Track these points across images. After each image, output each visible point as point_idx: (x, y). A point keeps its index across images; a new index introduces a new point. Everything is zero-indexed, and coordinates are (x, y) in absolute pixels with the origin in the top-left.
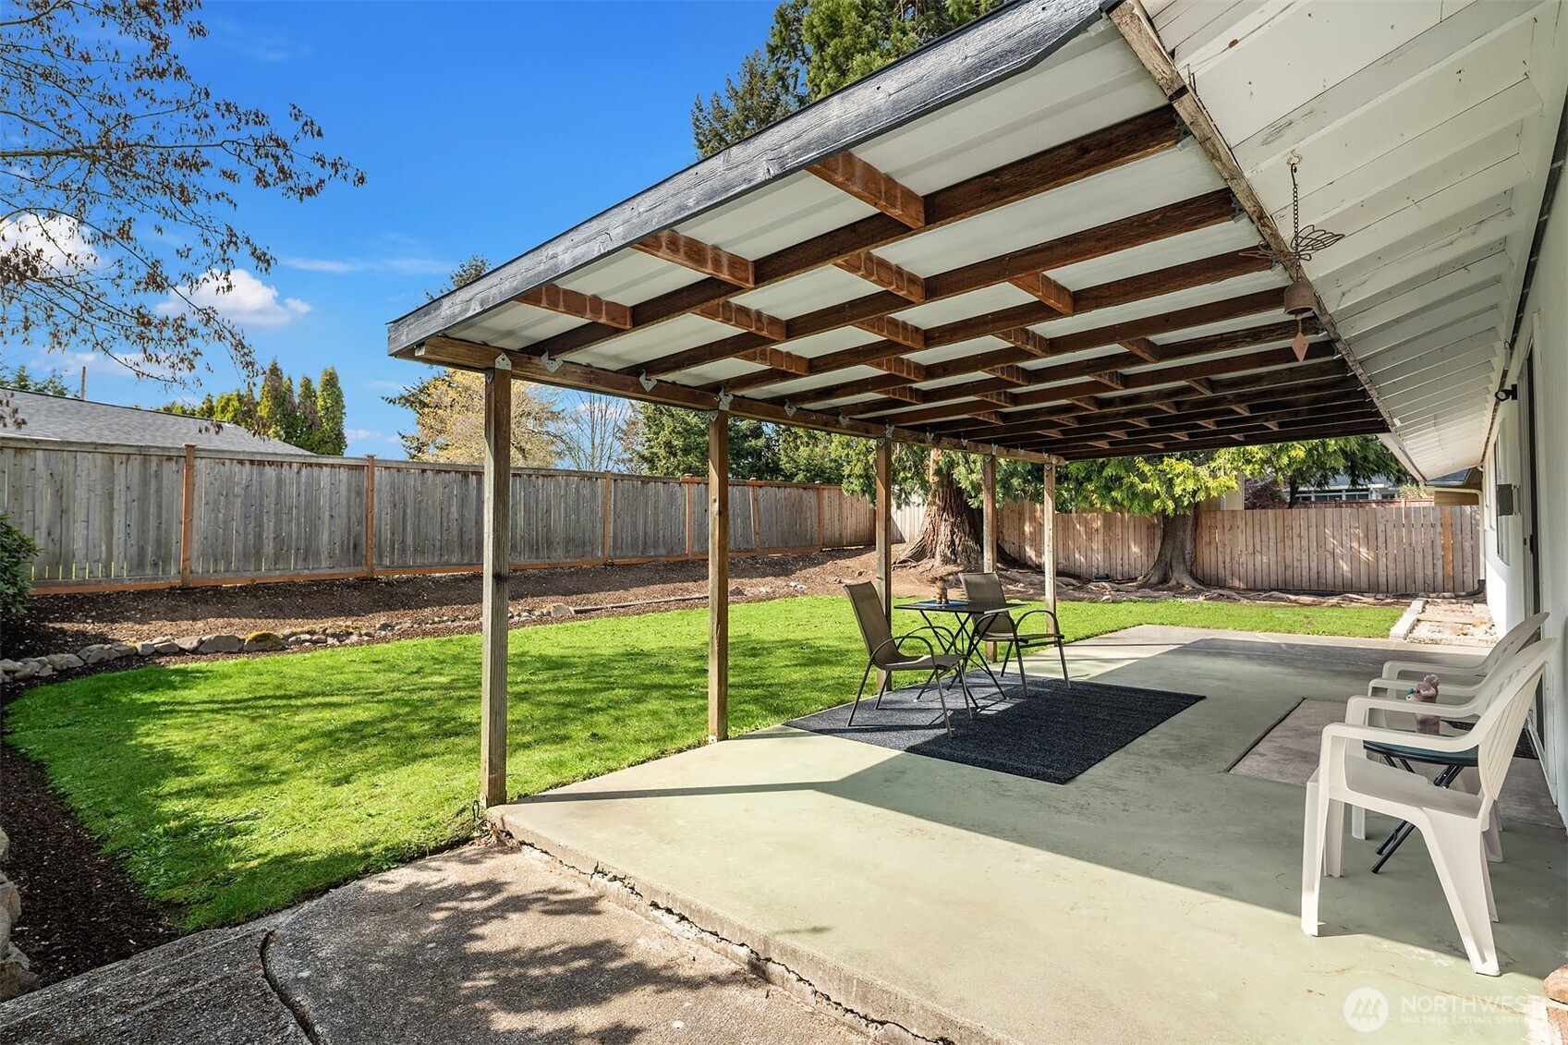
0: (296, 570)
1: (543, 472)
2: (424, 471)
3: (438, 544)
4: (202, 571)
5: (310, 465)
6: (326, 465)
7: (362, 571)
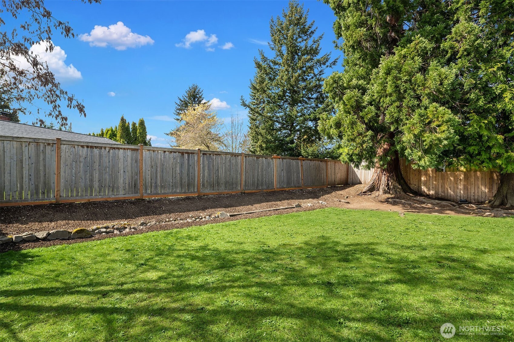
0: (109, 195)
1: (216, 153)
2: (165, 152)
3: (171, 184)
4: (66, 196)
5: (114, 148)
6: (121, 148)
7: (138, 196)
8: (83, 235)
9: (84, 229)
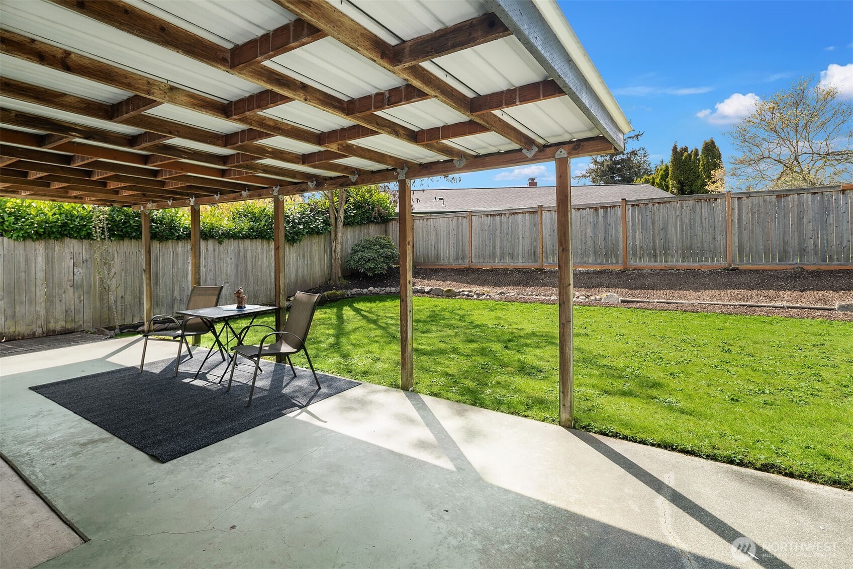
7: (537, 265)
8: (450, 294)
9: (451, 290)
